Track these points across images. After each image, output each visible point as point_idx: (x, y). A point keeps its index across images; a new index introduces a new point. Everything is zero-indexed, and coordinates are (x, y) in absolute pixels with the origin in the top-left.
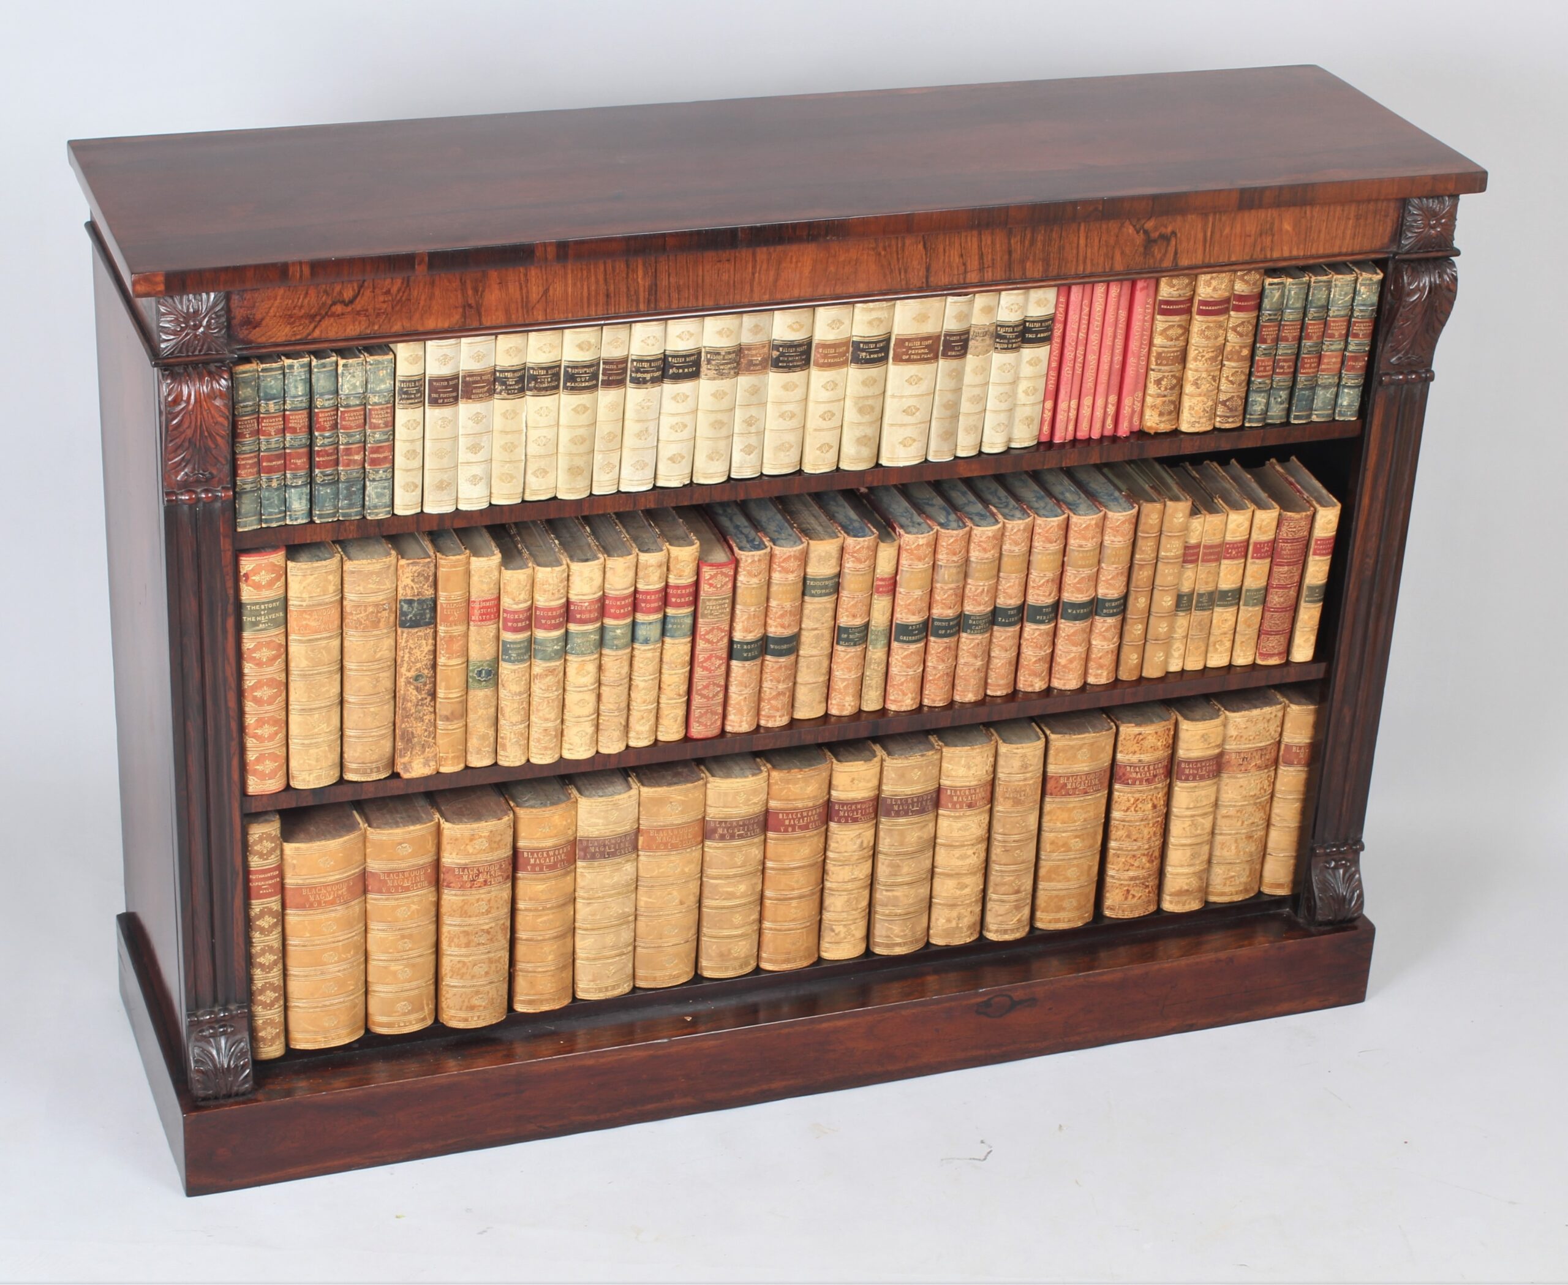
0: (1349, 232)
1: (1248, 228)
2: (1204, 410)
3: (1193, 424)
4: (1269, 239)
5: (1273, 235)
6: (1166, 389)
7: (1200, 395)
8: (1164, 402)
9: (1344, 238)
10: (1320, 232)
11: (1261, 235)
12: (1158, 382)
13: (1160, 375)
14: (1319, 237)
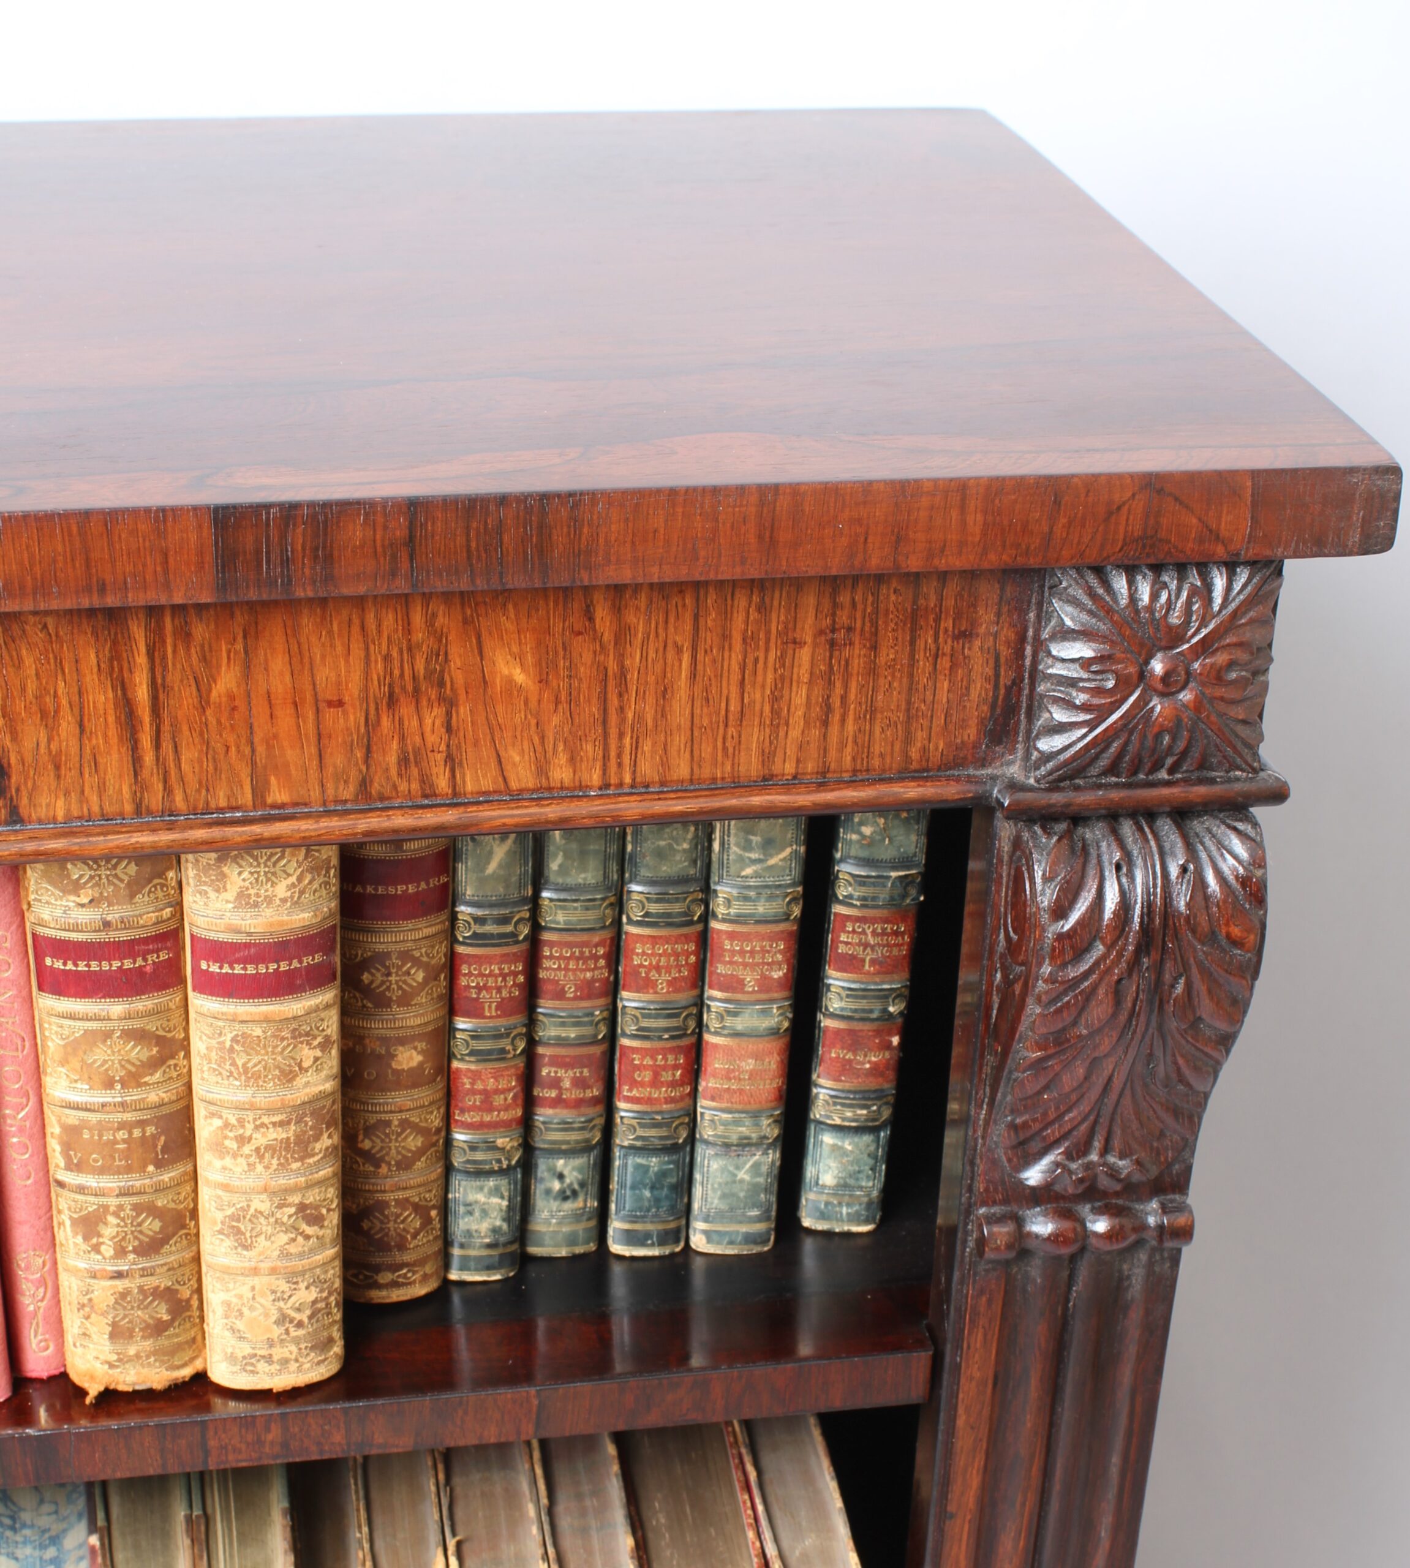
0: (799, 697)
1: (324, 675)
2: (283, 1319)
3: (248, 1363)
4: (433, 717)
5: (450, 704)
6: (121, 1252)
7: (255, 1271)
8: (124, 1295)
9: (778, 720)
10: (665, 693)
11: (392, 701)
12: (89, 1225)
13: (91, 1204)
14: (662, 713)
